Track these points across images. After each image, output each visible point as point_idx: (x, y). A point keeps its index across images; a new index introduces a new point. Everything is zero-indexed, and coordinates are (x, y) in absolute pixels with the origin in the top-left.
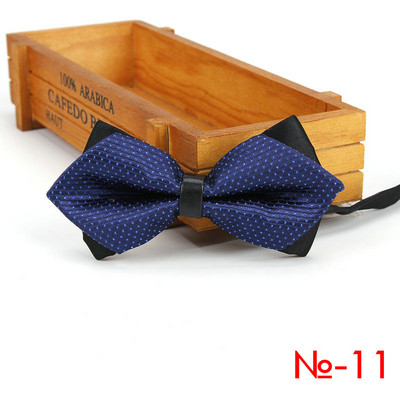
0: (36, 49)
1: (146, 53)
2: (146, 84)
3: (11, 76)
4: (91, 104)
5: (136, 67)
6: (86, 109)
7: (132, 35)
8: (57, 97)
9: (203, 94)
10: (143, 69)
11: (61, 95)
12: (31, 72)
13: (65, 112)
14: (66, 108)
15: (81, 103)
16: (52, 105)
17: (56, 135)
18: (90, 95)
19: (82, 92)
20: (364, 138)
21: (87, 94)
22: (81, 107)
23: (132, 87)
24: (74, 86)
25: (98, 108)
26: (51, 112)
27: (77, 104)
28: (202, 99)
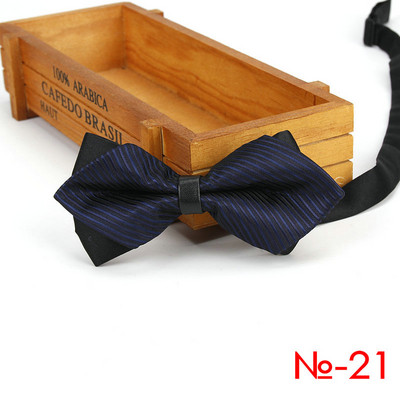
0: (28, 41)
1: (136, 35)
2: (138, 66)
3: (4, 65)
4: (85, 99)
5: (127, 49)
6: (80, 104)
7: (122, 17)
8: (51, 90)
9: (194, 79)
10: (135, 52)
11: (55, 88)
12: (23, 63)
13: (59, 104)
14: (60, 101)
15: (75, 97)
16: (47, 97)
17: (52, 125)
18: (83, 90)
19: (75, 87)
20: (352, 129)
21: (81, 89)
22: (75, 102)
23: (123, 68)
24: (67, 81)
25: (92, 104)
26: (46, 103)
27: (71, 98)
28: (194, 85)
